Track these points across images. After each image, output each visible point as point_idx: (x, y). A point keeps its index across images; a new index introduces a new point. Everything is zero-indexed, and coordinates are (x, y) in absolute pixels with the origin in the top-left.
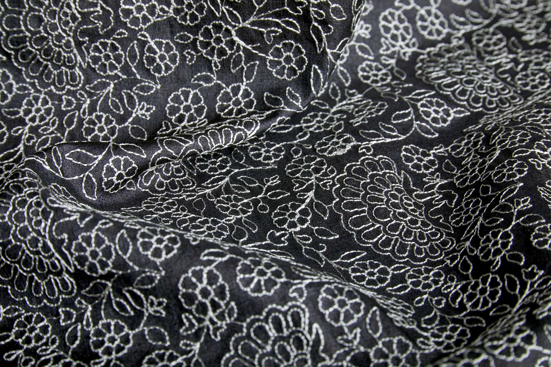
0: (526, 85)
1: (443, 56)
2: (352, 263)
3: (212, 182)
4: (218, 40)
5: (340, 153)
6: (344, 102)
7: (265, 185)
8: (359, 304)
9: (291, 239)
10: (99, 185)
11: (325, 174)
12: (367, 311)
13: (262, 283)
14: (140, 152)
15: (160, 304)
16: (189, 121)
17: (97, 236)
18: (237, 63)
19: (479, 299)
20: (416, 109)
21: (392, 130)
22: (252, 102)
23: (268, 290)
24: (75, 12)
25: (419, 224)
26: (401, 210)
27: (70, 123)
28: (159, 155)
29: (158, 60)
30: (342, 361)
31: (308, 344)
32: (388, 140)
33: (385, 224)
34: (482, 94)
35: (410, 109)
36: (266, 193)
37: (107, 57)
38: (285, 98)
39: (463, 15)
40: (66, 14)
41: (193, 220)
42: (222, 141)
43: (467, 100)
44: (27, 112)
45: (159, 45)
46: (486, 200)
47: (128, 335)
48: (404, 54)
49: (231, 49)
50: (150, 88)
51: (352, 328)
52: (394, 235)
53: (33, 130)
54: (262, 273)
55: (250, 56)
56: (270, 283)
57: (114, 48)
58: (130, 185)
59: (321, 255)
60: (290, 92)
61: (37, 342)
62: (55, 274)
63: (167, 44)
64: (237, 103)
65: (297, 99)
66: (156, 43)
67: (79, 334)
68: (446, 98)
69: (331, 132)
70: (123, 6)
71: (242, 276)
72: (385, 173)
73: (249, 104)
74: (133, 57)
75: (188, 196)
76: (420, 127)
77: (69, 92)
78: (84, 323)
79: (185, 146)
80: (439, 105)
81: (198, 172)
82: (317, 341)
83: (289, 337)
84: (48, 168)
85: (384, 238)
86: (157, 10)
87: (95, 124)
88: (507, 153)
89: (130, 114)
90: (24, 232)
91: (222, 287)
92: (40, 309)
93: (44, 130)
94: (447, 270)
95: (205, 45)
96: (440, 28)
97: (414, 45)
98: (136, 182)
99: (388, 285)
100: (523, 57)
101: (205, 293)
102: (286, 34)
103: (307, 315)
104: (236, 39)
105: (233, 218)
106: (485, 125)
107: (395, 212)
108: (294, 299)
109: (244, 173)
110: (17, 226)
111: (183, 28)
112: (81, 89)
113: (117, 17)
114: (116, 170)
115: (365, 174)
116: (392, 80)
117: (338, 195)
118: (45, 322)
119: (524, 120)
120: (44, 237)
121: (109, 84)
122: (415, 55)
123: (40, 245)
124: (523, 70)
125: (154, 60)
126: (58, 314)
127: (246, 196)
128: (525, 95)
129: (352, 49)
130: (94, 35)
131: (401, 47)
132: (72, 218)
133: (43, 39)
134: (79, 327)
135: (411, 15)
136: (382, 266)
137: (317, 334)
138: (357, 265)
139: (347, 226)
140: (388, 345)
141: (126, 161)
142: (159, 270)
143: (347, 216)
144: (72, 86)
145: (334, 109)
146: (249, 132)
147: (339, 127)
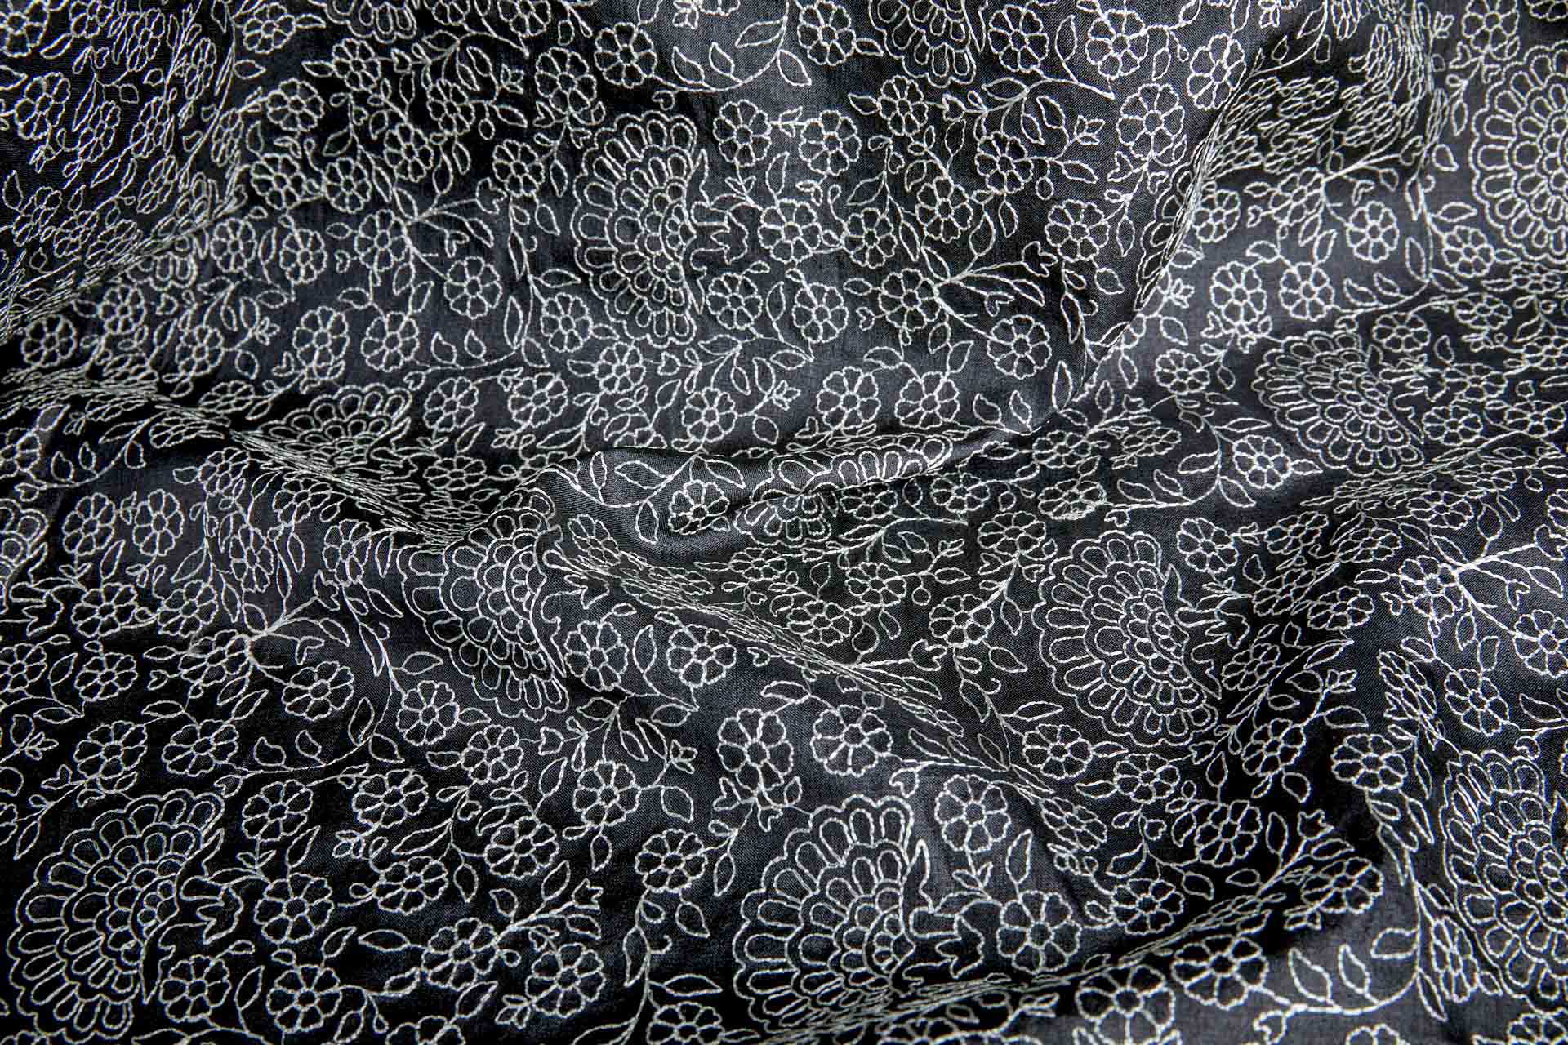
0: (1438, 431)
1: (1309, 354)
2: (1032, 726)
3: (856, 535)
4: (911, 299)
5: (1073, 516)
6: (1116, 419)
7: (936, 553)
8: (1004, 820)
9: (948, 662)
10: (663, 522)
11: (1037, 553)
12: (1012, 834)
13: (850, 753)
14: (736, 478)
15: (687, 755)
16: (847, 424)
17: (606, 628)
18: (939, 338)
19: (1219, 843)
20: (1227, 452)
21: (1174, 487)
22: (953, 406)
23: (857, 769)
24: (689, 224)
25: (1168, 672)
26: (1145, 640)
27: (664, 399)
28: (767, 487)
29: (814, 317)
30: (953, 912)
31: (904, 872)
32: (1163, 505)
33: (1110, 661)
34: (1353, 438)
35: (1218, 453)
36: (933, 571)
37: (736, 301)
38: (1005, 409)
39: (1368, 282)
40: (673, 225)
41: (800, 600)
42: (881, 474)
43: (1324, 448)
44: (605, 370)
45: (819, 292)
46: (1287, 654)
47: (634, 791)
48: (1244, 342)
49: (931, 316)
50: (798, 360)
51: (980, 860)
52: (1118, 685)
53: (607, 401)
54: (855, 736)
55: (960, 332)
56: (863, 757)
57: (747, 289)
58: (720, 523)
59: (987, 699)
60: (1016, 399)
61: (495, 777)
62: (539, 674)
63: (832, 292)
64: (930, 404)
65: (1025, 414)
66: (813, 289)
67: (561, 775)
68: (1287, 438)
69: (1073, 474)
70: (765, 225)
71: (820, 736)
72: (1138, 566)
73: (947, 410)
74: (776, 306)
75: (810, 554)
76: (1226, 485)
77: (672, 348)
78: (573, 759)
79: (814, 475)
80: (1271, 450)
81: (840, 512)
82: (919, 870)
83: (878, 850)
84: (578, 488)
85: (1101, 687)
86: (820, 237)
87: (702, 406)
88: (1348, 572)
89: (760, 399)
90: (498, 602)
91: (784, 749)
92: (513, 722)
93: (623, 404)
94: (1188, 770)
95: (891, 303)
96: (1320, 302)
97: (1265, 327)
98: (732, 518)
99: (1078, 779)
100: (1450, 375)
101: (756, 753)
102: (1020, 305)
103: (912, 822)
104: (939, 300)
105: (867, 606)
106: (1338, 502)
107: (1133, 640)
108: (896, 792)
109: (913, 526)
110: (488, 591)
111: (859, 271)
112: (692, 345)
113: (754, 240)
114: (692, 502)
115: (1101, 562)
116: (1208, 389)
117: (1047, 596)
118: (516, 746)
119: (1402, 509)
120: (526, 615)
121: (735, 344)
122: (1264, 345)
123: (519, 627)
124: (1440, 402)
125: (808, 315)
126: (537, 736)
127: (902, 569)
128: (1431, 450)
129: (1153, 325)
130: (716, 265)
131: (1241, 328)
132: (574, 593)
133: (637, 259)
134: (565, 764)
135: (1270, 276)
136: (1081, 740)
137: (922, 857)
138: (1043, 730)
139: (1046, 654)
140: (1034, 903)
141: (711, 490)
142: (690, 701)
143: (1052, 634)
144: (678, 338)
145: (1096, 429)
146: (929, 462)
147: (1088, 466)
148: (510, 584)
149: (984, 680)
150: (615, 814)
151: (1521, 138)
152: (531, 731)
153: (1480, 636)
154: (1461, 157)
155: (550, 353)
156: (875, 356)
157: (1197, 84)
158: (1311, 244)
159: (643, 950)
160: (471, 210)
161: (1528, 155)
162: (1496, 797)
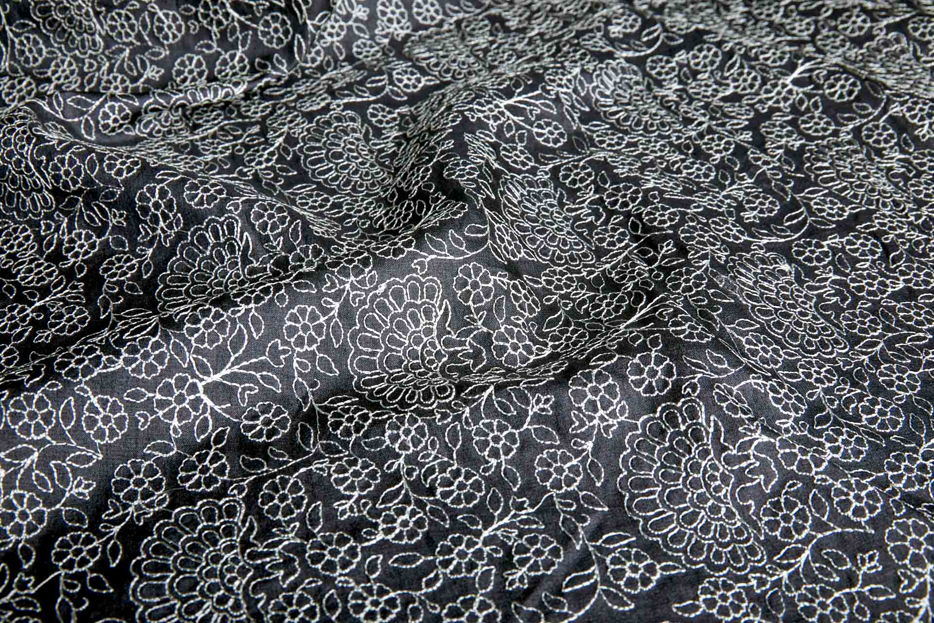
148: (16, 144)
149: (275, 179)
150: (86, 253)
152: (35, 225)
153: (517, 130)
155: (23, 69)
156: (201, 46)
159: (109, 303)
162: (529, 192)
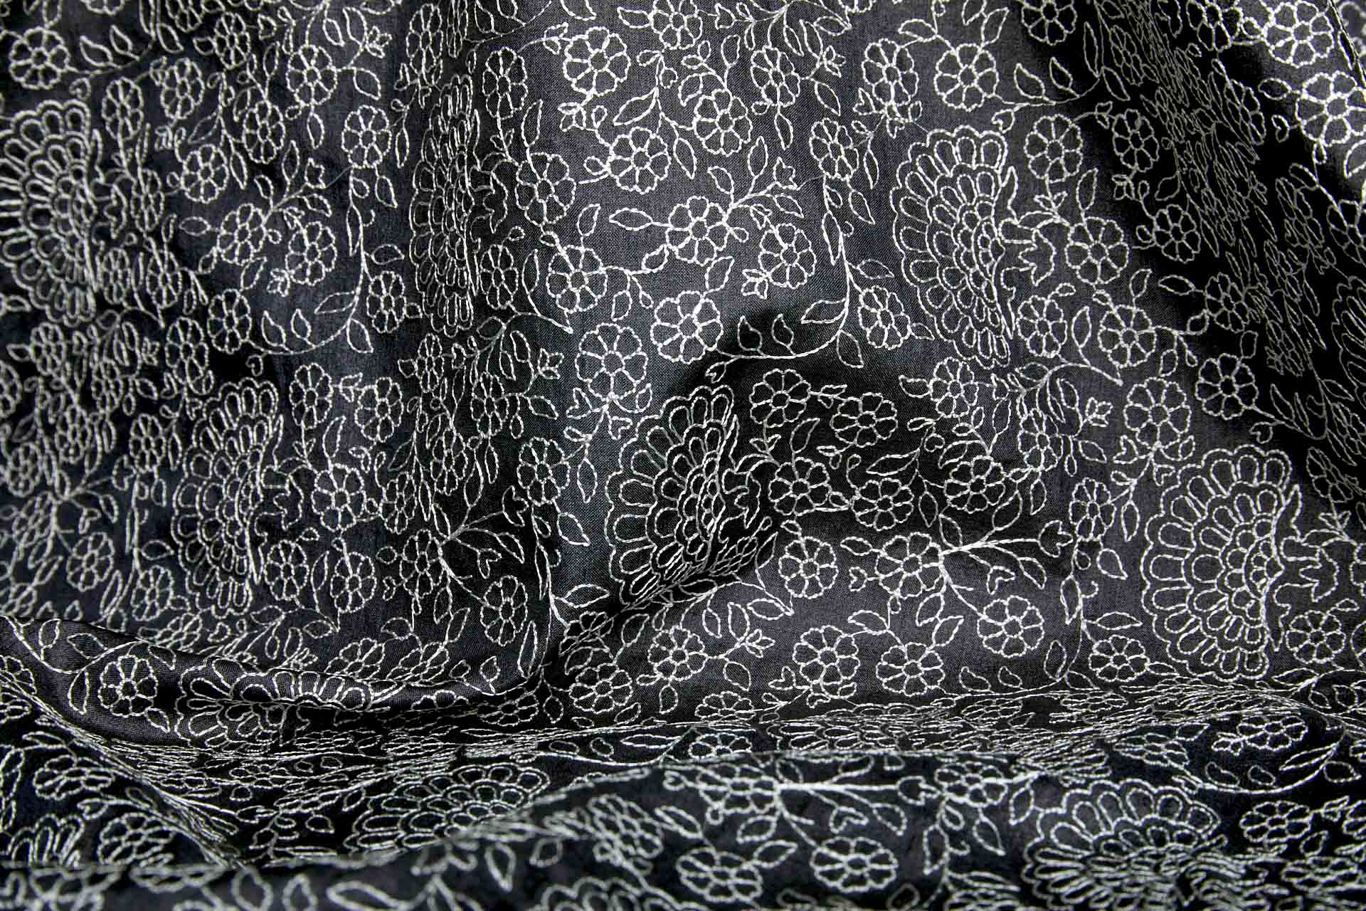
4: (422, 563)
9: (267, 819)
10: (94, 692)
18: (442, 605)
20: (688, 741)
21: (605, 751)
24: (259, 488)
29: (347, 586)
32: (580, 759)
37: (287, 571)
38: (475, 668)
40: (248, 491)
45: (355, 561)
48: (815, 699)
49: (436, 579)
50: (327, 630)
55: (459, 597)
57: (298, 558)
58: (158, 718)
60: (490, 663)
63: (366, 562)
64: (420, 670)
66: (352, 558)
70: (318, 489)
74: (319, 577)
77: (228, 618)
79: (247, 674)
84: (21, 637)
86: (364, 505)
89: (281, 662)
95: (408, 570)
96: (923, 681)
98: (173, 718)
102: (505, 563)
104: (443, 562)
111: (388, 537)
112: (245, 616)
114: (123, 675)
121: (279, 615)
125: (342, 585)
129: (714, 665)
131: (816, 687)
133: (216, 526)
135: (871, 647)
144: (235, 608)
151: (1201, 549)
153: (774, 838)
154: (1132, 565)
155: (130, 621)
156: (391, 627)
157: (662, 334)
158: (930, 627)
160: (106, 487)
161: (1207, 569)
